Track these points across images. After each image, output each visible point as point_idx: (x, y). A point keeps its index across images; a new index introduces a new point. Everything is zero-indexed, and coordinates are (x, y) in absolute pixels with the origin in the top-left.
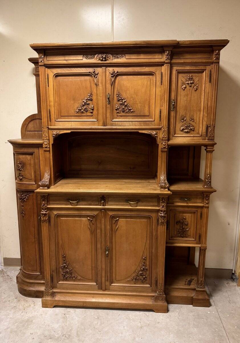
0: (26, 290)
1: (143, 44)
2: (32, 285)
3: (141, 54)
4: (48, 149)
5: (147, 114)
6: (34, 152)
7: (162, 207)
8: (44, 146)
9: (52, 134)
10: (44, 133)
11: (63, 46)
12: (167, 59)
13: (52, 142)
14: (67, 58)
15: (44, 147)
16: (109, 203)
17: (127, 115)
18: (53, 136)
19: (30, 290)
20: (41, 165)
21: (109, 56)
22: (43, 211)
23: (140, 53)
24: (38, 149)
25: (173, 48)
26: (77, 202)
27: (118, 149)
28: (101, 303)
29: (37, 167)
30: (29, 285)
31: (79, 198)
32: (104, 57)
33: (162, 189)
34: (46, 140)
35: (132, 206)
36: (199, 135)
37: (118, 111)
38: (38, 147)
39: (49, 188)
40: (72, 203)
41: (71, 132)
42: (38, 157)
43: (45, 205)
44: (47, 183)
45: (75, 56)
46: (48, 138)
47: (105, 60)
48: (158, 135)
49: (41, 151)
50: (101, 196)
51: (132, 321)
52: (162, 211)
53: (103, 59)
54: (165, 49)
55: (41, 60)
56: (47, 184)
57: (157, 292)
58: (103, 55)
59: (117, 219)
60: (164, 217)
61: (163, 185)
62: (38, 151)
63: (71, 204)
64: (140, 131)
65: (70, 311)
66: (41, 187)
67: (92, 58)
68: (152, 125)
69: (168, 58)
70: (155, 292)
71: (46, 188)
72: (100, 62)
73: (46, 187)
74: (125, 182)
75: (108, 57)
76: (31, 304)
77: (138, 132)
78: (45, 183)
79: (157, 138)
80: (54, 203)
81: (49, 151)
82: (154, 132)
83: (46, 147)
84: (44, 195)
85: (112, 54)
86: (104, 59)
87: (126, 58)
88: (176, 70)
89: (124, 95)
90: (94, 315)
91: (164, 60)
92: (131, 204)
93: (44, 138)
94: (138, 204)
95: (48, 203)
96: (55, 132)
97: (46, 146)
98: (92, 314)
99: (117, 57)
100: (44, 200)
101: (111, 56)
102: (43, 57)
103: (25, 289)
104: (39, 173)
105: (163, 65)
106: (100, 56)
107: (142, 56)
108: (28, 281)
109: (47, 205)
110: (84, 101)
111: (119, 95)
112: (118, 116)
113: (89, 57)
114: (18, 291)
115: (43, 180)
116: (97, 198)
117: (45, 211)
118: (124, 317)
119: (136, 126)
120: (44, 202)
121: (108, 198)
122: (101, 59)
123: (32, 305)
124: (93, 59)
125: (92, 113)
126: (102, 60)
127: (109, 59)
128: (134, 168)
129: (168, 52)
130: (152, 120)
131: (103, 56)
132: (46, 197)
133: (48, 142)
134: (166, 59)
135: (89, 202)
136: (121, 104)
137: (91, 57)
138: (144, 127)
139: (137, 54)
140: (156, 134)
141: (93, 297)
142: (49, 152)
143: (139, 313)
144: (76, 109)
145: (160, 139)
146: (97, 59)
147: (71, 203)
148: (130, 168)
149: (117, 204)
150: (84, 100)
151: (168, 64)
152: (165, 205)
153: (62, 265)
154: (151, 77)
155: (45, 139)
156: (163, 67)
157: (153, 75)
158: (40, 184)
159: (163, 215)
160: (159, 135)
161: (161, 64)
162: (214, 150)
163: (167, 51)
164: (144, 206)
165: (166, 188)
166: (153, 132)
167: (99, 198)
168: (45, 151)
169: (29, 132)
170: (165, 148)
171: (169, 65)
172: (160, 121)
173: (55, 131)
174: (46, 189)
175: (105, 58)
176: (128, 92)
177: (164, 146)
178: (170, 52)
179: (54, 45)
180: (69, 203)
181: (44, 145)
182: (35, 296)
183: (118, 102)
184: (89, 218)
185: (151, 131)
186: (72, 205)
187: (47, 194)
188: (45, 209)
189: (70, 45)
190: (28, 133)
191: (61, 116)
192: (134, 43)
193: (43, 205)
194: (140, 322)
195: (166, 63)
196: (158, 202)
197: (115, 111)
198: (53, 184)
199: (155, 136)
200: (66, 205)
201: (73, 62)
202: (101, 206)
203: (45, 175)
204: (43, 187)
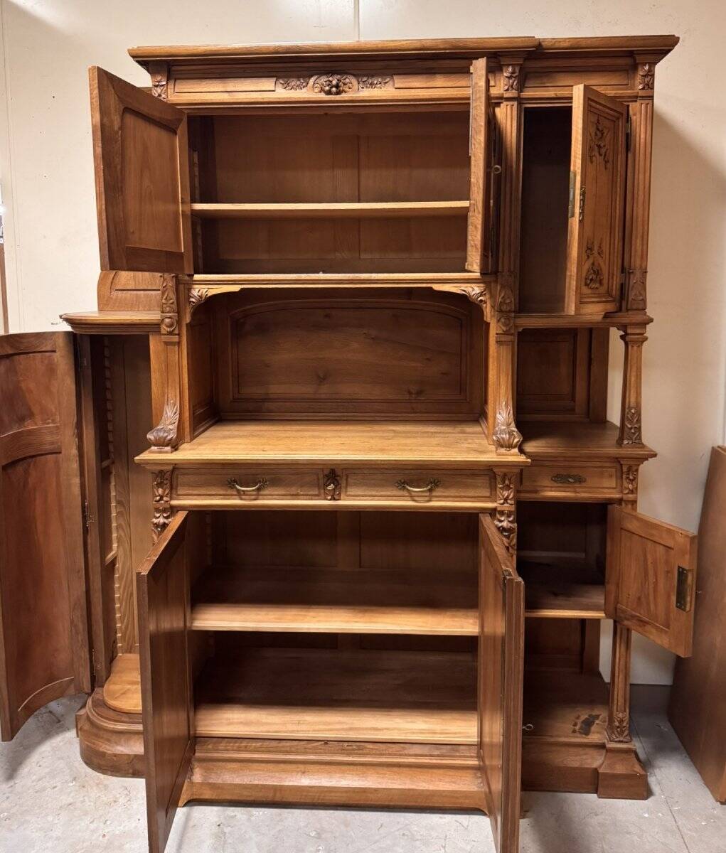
0: (103, 755)
1: (442, 47)
2: (122, 740)
3: (438, 76)
4: (176, 339)
7: (502, 501)
8: (164, 329)
9: (186, 297)
10: (163, 293)
12: (510, 89)
13: (187, 318)
14: (233, 85)
15: (165, 333)
16: (351, 491)
18: (190, 302)
19: (115, 755)
20: (153, 384)
21: (347, 80)
22: (158, 515)
23: (435, 73)
25: (525, 59)
26: (258, 489)
28: (326, 791)
30: (114, 737)
32: (334, 82)
33: (503, 451)
34: (168, 312)
35: (416, 499)
39: (175, 448)
40: (243, 491)
41: (242, 289)
43: (165, 499)
44: (172, 435)
45: (254, 80)
46: (175, 306)
47: (338, 93)
48: (488, 296)
49: (155, 344)
50: (327, 472)
51: (418, 842)
52: (502, 513)
53: (331, 88)
54: (504, 61)
55: (159, 91)
56: (169, 437)
58: (331, 79)
60: (510, 530)
61: (503, 439)
63: (240, 495)
64: (437, 287)
65: (235, 816)
66: (155, 445)
67: (300, 87)
69: (512, 86)
71: (168, 448)
72: (323, 96)
73: (167, 445)
75: (345, 84)
76: (118, 796)
77: (431, 288)
78: (166, 434)
79: (485, 305)
80: (191, 492)
81: (179, 343)
82: (475, 291)
83: (170, 334)
84: (162, 470)
85: (355, 76)
86: (334, 89)
87: (396, 86)
90: (306, 826)
91: (502, 91)
92: (413, 494)
93: (165, 306)
94: (434, 494)
95: (174, 492)
96: (196, 291)
97: (169, 330)
98: (302, 824)
99: (371, 84)
100: (160, 485)
101: (354, 81)
102: (164, 83)
103: (101, 749)
105: (498, 105)
106: (323, 79)
107: (440, 81)
108: (111, 726)
109: (171, 499)
113: (293, 83)
114: (80, 759)
115: (159, 427)
116: (315, 477)
117: (165, 515)
118: (397, 833)
120: (160, 491)
121: (347, 476)
122: (327, 88)
123: (122, 800)
124: (304, 90)
126: (329, 93)
127: (347, 89)
128: (419, 392)
129: (510, 69)
131: (331, 82)
132: (168, 473)
133: (176, 319)
134: (506, 87)
135: (293, 490)
137: (298, 83)
138: (447, 274)
139: (425, 76)
140: (482, 294)
141: (304, 773)
142: (176, 348)
143: (441, 818)
145: (493, 307)
146: (316, 90)
147: (238, 491)
149: (374, 493)
151: (511, 103)
152: (510, 497)
155: (168, 309)
158: (152, 438)
159: (505, 524)
160: (491, 298)
162: (646, 339)
163: (508, 65)
164: (451, 499)
165: (515, 447)
166: (473, 289)
167: (321, 476)
168: (167, 344)
169: (120, 292)
170: (507, 333)
171: (515, 103)
173: (196, 286)
174: (167, 452)
175: (337, 86)
177: (505, 329)
178: (517, 70)
179: (195, 51)
180: (235, 493)
181: (163, 326)
182: (131, 771)
185: (466, 285)
186: (241, 499)
187: (171, 468)
188: (164, 511)
190: (117, 297)
192: (418, 45)
193: (158, 498)
194: (444, 847)
195: (508, 99)
196: (493, 488)
199: (479, 299)
200: (225, 496)
201: (248, 97)
202: (327, 499)
203: (166, 413)
204: (159, 446)
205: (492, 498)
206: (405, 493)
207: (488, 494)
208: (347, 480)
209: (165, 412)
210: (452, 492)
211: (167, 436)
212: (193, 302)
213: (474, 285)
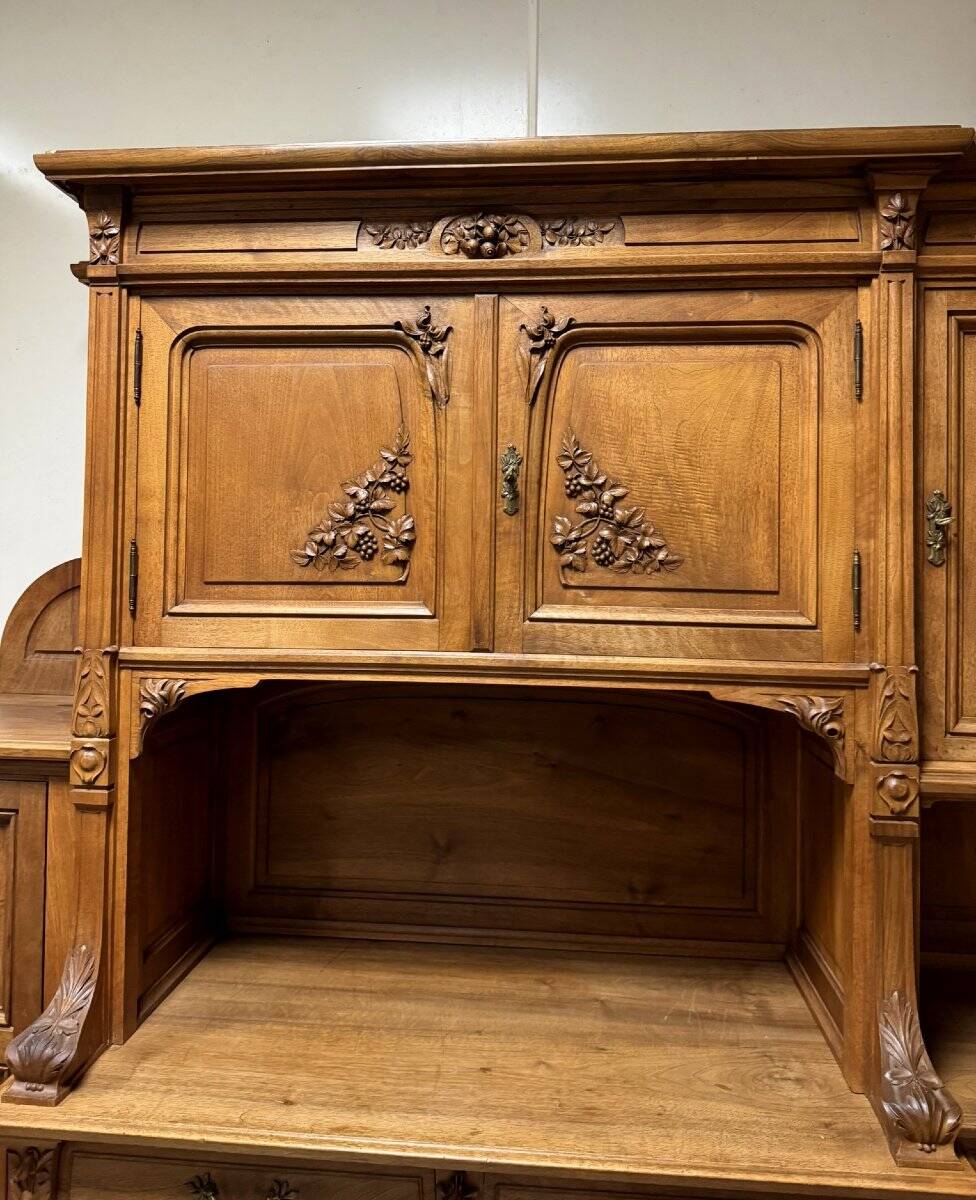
1: (740, 147)
3: (726, 217)
4: (100, 797)
5: (765, 579)
6: (17, 811)
8: (77, 775)
9: (135, 696)
10: (82, 690)
11: (233, 162)
12: (896, 245)
13: (131, 747)
14: (261, 238)
15: (80, 783)
17: (629, 584)
18: (143, 710)
20: (49, 897)
21: (518, 227)
24: (40, 788)
25: (935, 181)
27: (554, 766)
29: (23, 909)
31: (282, 1177)
32: (489, 230)
33: (915, 1151)
34: (89, 736)
37: (570, 557)
38: (45, 780)
41: (263, 683)
42: (40, 844)
45: (312, 227)
46: (104, 722)
47: (497, 254)
48: (848, 720)
49: (59, 805)
53: (482, 242)
54: (880, 181)
55: (104, 248)
56: (59, 1059)
58: (481, 223)
61: (913, 1116)
62: (42, 803)
66: (20, 1079)
67: (413, 241)
68: (801, 655)
69: (900, 240)
71: (52, 1089)
72: (462, 261)
73: (49, 1082)
74: (607, 1010)
75: (512, 235)
77: (706, 695)
78: (48, 1051)
79: (840, 743)
81: (110, 809)
82: (817, 707)
83: (90, 785)
84: (34, 1148)
85: (535, 217)
86: (487, 245)
87: (629, 239)
88: (950, 313)
89: (609, 462)
91: (875, 250)
93: (82, 720)
96: (156, 686)
97: (89, 776)
99: (572, 236)
100: (25, 1184)
101: (534, 229)
102: (114, 231)
104: (33, 948)
105: (866, 281)
106: (464, 226)
107: (731, 228)
110: (354, 496)
111: (575, 461)
112: (566, 587)
113: (397, 234)
115: (42, 1023)
116: (413, 1187)
119: (688, 656)
122: (472, 243)
124: (421, 248)
125: (402, 564)
126: (476, 253)
127: (517, 246)
128: (653, 890)
129: (897, 202)
130: (801, 621)
131: (482, 229)
132: (49, 1155)
133: (105, 752)
134: (886, 243)
136: (588, 514)
137: (409, 232)
138: (746, 664)
139: (695, 218)
140: (834, 716)
142: (103, 817)
144: (303, 537)
145: (860, 746)
146: (448, 249)
148: (632, 890)
150: (353, 490)
151: (900, 276)
154: (785, 352)
155: (89, 728)
156: (864, 292)
157: (803, 340)
160: (854, 724)
161: (855, 277)
163: (892, 193)
165: (945, 1142)
166: (812, 703)
168: (82, 808)
169: (43, 656)
170: (900, 816)
171: (910, 277)
172: (858, 628)
173: (159, 674)
174: (45, 1101)
175: (495, 239)
176: (635, 441)
177: (898, 806)
178: (913, 202)
179: (180, 159)
181: (75, 768)
183: (573, 502)
185: (794, 692)
189: (278, 159)
190: (38, 666)
191: (207, 583)
192: (684, 144)
195: (891, 268)
197: (551, 555)
198: (118, 1031)
199: (828, 727)
203: (68, 978)
204: (32, 1082)
209: (64, 977)
211: (51, 1058)
212: (149, 712)
213: (813, 691)
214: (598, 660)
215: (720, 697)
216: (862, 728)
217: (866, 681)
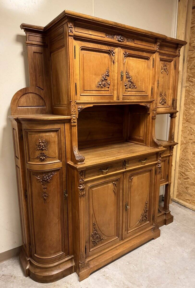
3: (144, 42)
5: (144, 90)
6: (60, 129)
7: (159, 161)
8: (72, 121)
10: (72, 107)
13: (77, 116)
14: (93, 33)
17: (132, 90)
18: (78, 111)
22: (81, 186)
23: (143, 41)
25: (162, 41)
26: (108, 170)
34: (74, 115)
36: (168, 106)
37: (127, 87)
38: (64, 123)
40: (104, 172)
41: (94, 106)
42: (64, 133)
43: (83, 180)
45: (99, 32)
47: (122, 42)
49: (67, 126)
50: (123, 161)
52: (159, 164)
55: (71, 29)
57: (154, 224)
59: (132, 177)
61: (160, 144)
62: (64, 127)
66: (79, 162)
68: (147, 99)
69: (158, 48)
70: (152, 224)
72: (117, 42)
75: (124, 39)
79: (150, 109)
82: (148, 105)
83: (74, 122)
84: (82, 171)
85: (126, 38)
87: (135, 43)
88: (160, 58)
89: (131, 74)
91: (156, 49)
92: (142, 163)
93: (73, 112)
94: (146, 162)
96: (80, 107)
99: (129, 41)
100: (82, 175)
102: (73, 27)
105: (154, 53)
106: (119, 37)
109: (85, 179)
110: (103, 77)
111: (128, 73)
112: (126, 91)
119: (138, 100)
120: (82, 177)
124: (112, 39)
125: (109, 88)
127: (124, 41)
130: (147, 95)
131: (121, 38)
136: (129, 81)
137: (111, 36)
138: (142, 100)
142: (75, 127)
144: (97, 83)
146: (116, 40)
150: (103, 76)
153: (93, 234)
154: (147, 61)
156: (154, 54)
157: (148, 59)
161: (153, 52)
162: (176, 116)
163: (159, 42)
164: (149, 162)
168: (73, 126)
169: (21, 107)
171: (159, 53)
172: (152, 96)
173: (80, 105)
175: (122, 40)
176: (133, 71)
177: (155, 115)
178: (160, 44)
180: (101, 173)
183: (127, 79)
184: (114, 183)
185: (146, 103)
186: (103, 174)
187: (85, 169)
188: (83, 184)
191: (84, 90)
193: (81, 180)
195: (157, 52)
196: (157, 158)
197: (124, 87)
199: (149, 107)
200: (99, 175)
201: (96, 38)
202: (124, 169)
203: (74, 151)
205: (157, 160)
206: (140, 163)
207: (156, 159)
208: (128, 162)
210: (149, 160)
213: (148, 103)
214: (130, 100)
215: (140, 104)
216: (151, 107)
217: (152, 102)
